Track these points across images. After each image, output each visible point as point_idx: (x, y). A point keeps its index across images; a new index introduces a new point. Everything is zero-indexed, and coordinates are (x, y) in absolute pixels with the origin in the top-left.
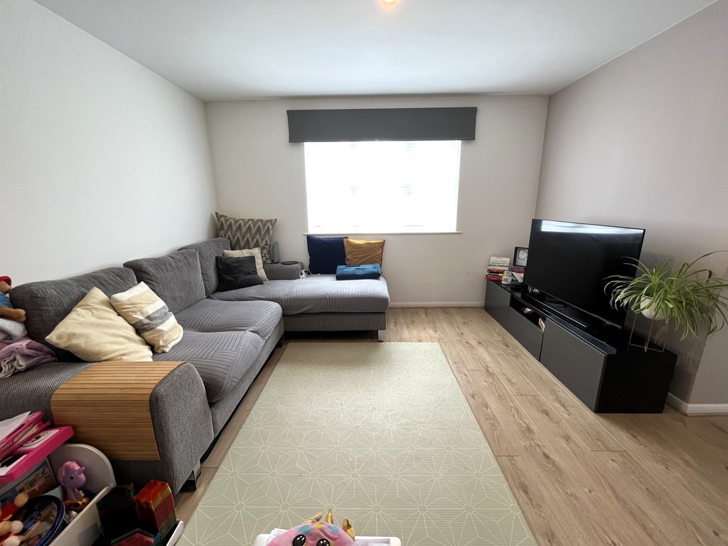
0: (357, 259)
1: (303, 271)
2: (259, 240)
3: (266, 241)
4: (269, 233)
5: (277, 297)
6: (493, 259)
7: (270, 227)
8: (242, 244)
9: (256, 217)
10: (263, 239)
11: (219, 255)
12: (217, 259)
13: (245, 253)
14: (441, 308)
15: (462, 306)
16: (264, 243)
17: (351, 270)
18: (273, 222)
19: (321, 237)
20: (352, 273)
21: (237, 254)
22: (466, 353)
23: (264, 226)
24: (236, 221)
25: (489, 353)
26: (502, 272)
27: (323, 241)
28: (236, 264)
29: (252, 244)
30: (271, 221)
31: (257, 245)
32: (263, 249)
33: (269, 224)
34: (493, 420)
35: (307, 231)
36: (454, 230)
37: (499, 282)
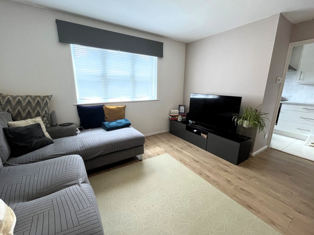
0: (113, 117)
1: (77, 129)
2: (40, 111)
3: (46, 111)
4: (47, 105)
5: (75, 150)
6: (172, 111)
7: (48, 101)
8: (24, 115)
9: (34, 94)
10: (43, 110)
11: (5, 127)
12: (5, 130)
13: (29, 122)
14: (153, 136)
15: (161, 133)
16: (44, 112)
17: (113, 124)
18: (49, 97)
19: (87, 106)
20: (115, 126)
21: (21, 123)
22: (181, 155)
23: (43, 100)
24: (14, 98)
25: (189, 152)
26: (178, 116)
27: (89, 108)
28: (26, 132)
29: (33, 115)
30: (48, 96)
31: (38, 115)
32: (43, 117)
33: (46, 99)
34: (216, 182)
35: (76, 102)
36: (156, 99)
37: (176, 120)
